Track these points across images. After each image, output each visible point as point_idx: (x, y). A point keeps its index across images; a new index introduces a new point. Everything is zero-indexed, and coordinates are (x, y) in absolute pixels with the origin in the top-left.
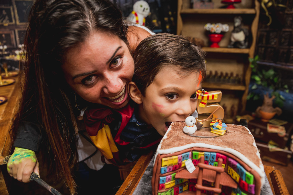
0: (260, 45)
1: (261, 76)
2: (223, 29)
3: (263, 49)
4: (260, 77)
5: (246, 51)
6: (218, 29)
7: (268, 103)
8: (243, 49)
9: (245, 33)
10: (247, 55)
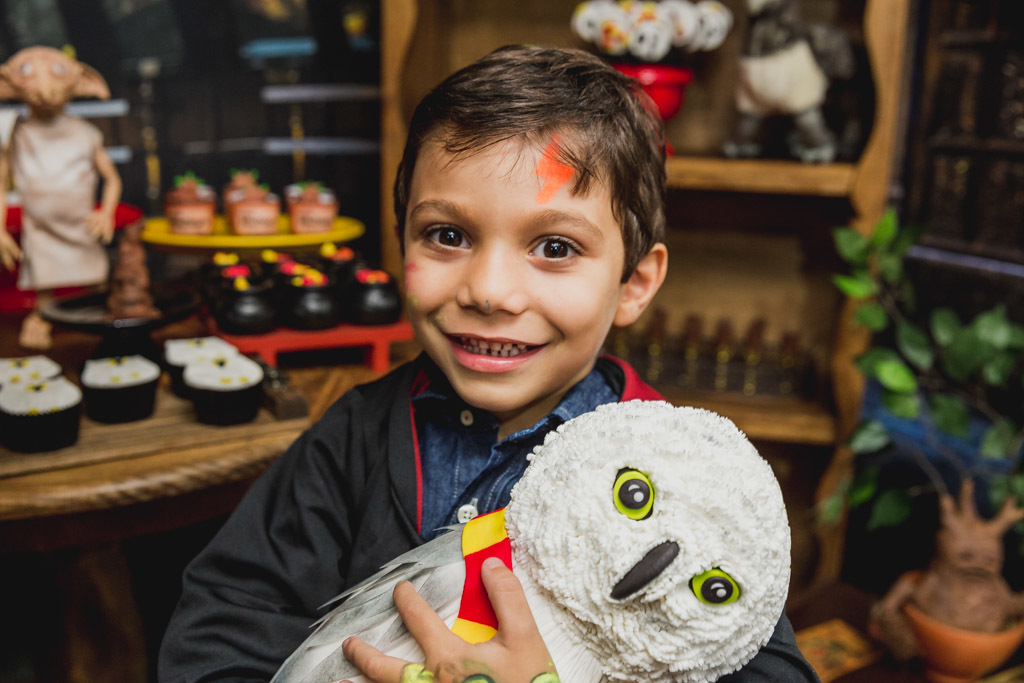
0: (942, 138)
1: (923, 359)
2: (680, 33)
3: (962, 166)
4: (913, 368)
5: (833, 179)
6: (648, 29)
7: (967, 555)
8: (817, 162)
9: (820, 57)
10: (843, 209)
